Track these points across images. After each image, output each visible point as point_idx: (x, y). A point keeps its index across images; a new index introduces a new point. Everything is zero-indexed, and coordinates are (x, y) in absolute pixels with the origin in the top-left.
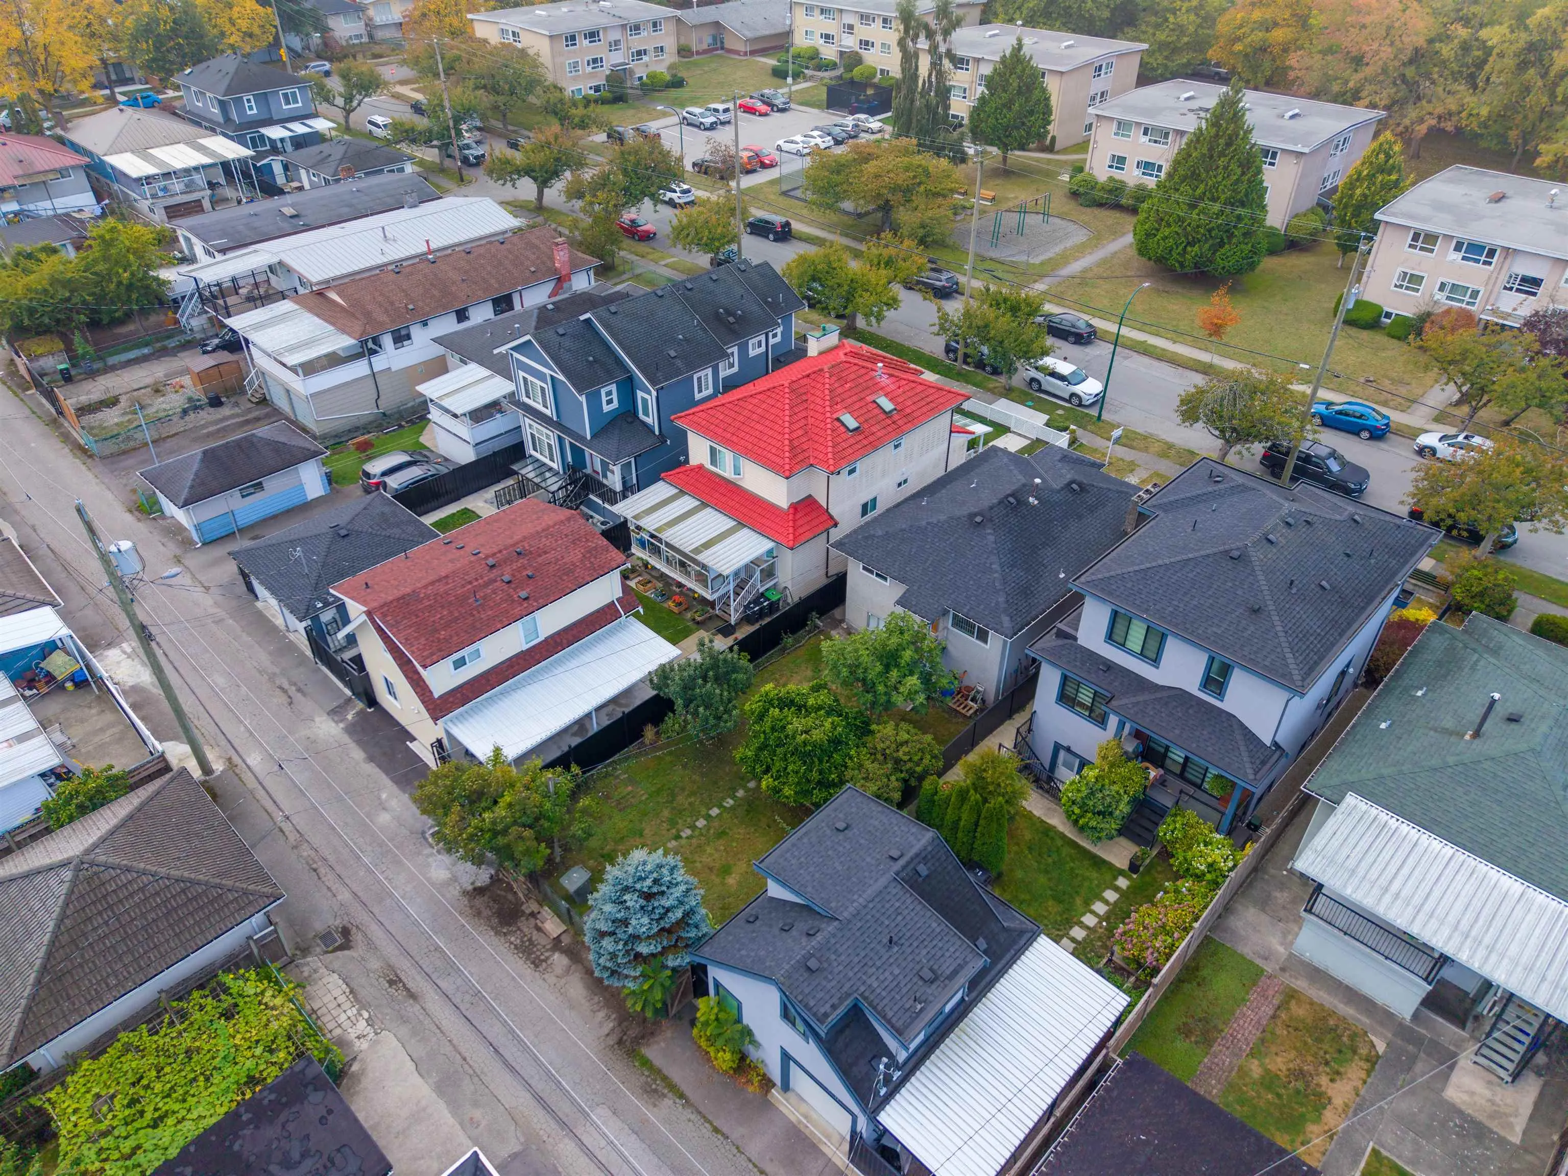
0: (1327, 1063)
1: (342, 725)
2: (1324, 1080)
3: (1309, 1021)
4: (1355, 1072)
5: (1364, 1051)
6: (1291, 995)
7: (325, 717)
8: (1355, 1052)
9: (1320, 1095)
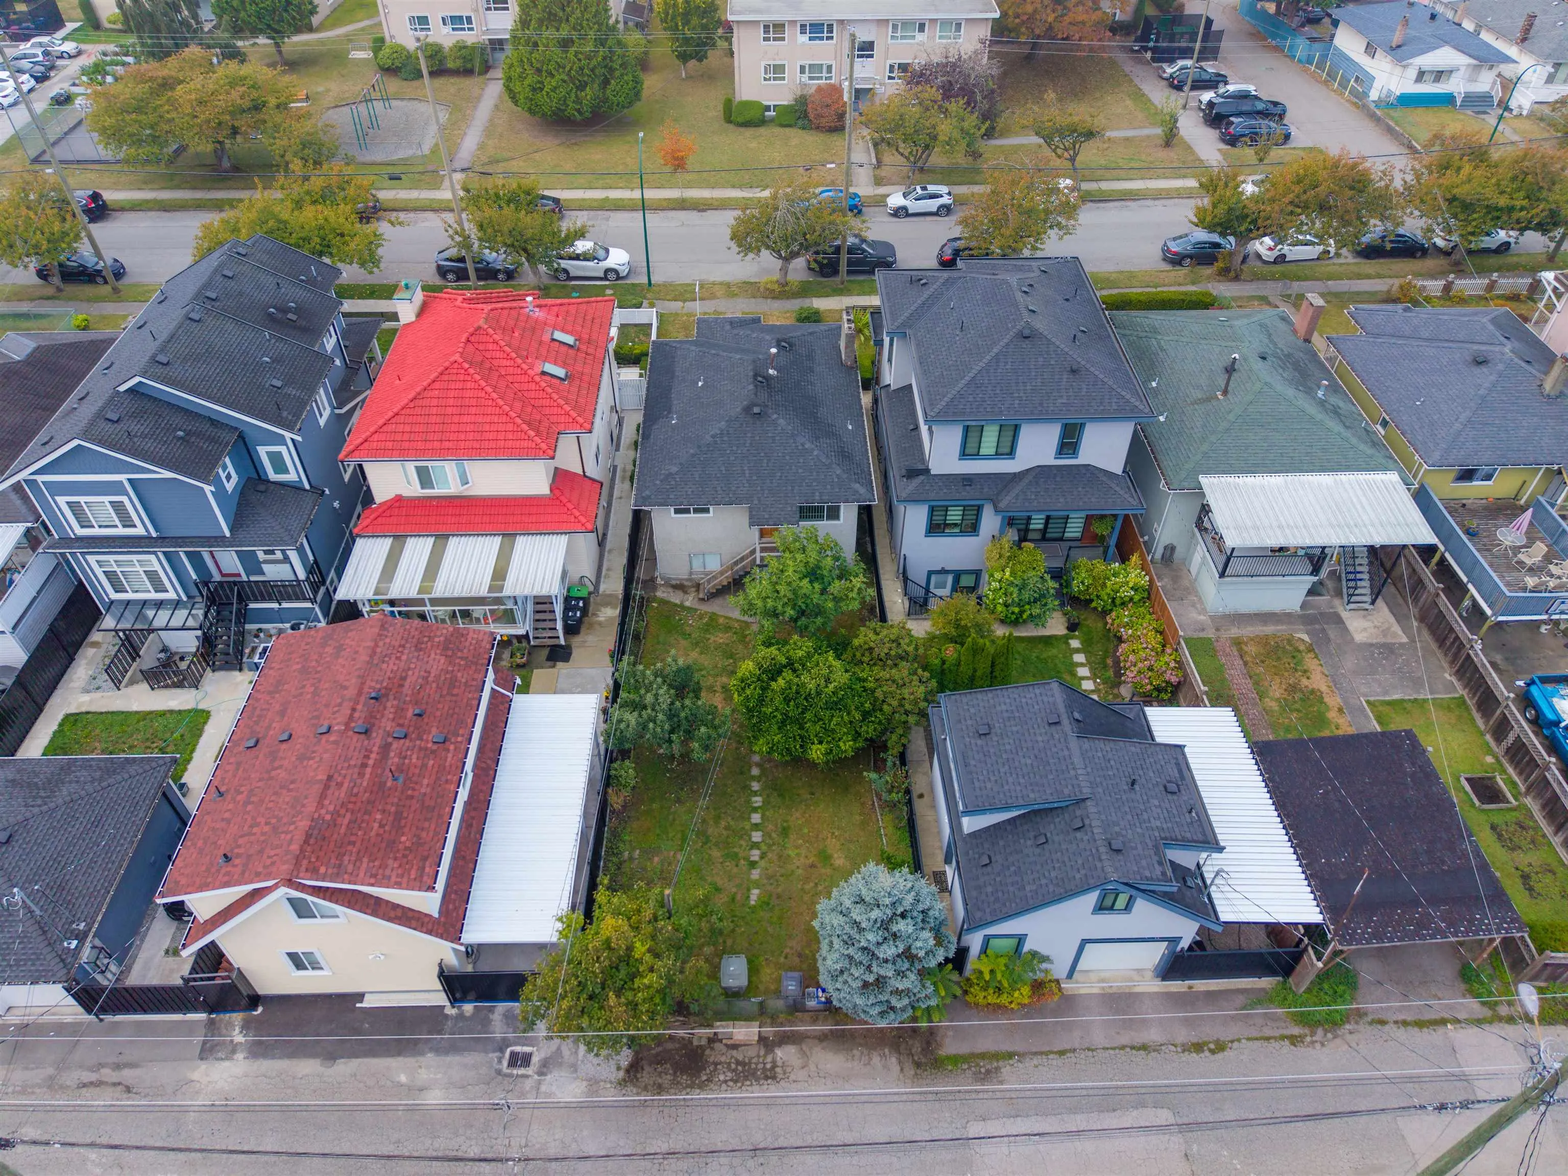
0: (1296, 670)
1: (240, 1056)
2: (1305, 682)
3: (1262, 651)
4: (1310, 662)
5: (1302, 648)
6: (1238, 643)
7: (203, 1066)
8: (1299, 651)
9: (1313, 692)
